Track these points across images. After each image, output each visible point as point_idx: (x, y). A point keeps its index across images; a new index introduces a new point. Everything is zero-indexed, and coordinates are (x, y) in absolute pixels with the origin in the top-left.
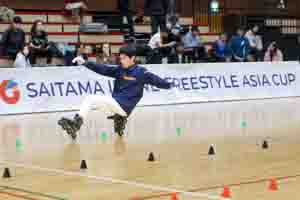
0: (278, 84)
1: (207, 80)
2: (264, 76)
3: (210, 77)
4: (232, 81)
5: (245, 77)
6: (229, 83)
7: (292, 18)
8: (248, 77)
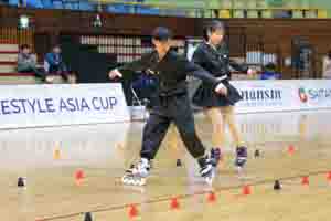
0: (98, 109)
1: (20, 104)
2: (83, 100)
3: (23, 101)
4: (48, 106)
5: (62, 101)
6: (44, 107)
7: (109, 35)
8: (65, 100)
